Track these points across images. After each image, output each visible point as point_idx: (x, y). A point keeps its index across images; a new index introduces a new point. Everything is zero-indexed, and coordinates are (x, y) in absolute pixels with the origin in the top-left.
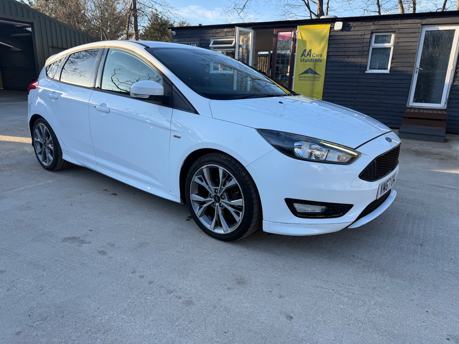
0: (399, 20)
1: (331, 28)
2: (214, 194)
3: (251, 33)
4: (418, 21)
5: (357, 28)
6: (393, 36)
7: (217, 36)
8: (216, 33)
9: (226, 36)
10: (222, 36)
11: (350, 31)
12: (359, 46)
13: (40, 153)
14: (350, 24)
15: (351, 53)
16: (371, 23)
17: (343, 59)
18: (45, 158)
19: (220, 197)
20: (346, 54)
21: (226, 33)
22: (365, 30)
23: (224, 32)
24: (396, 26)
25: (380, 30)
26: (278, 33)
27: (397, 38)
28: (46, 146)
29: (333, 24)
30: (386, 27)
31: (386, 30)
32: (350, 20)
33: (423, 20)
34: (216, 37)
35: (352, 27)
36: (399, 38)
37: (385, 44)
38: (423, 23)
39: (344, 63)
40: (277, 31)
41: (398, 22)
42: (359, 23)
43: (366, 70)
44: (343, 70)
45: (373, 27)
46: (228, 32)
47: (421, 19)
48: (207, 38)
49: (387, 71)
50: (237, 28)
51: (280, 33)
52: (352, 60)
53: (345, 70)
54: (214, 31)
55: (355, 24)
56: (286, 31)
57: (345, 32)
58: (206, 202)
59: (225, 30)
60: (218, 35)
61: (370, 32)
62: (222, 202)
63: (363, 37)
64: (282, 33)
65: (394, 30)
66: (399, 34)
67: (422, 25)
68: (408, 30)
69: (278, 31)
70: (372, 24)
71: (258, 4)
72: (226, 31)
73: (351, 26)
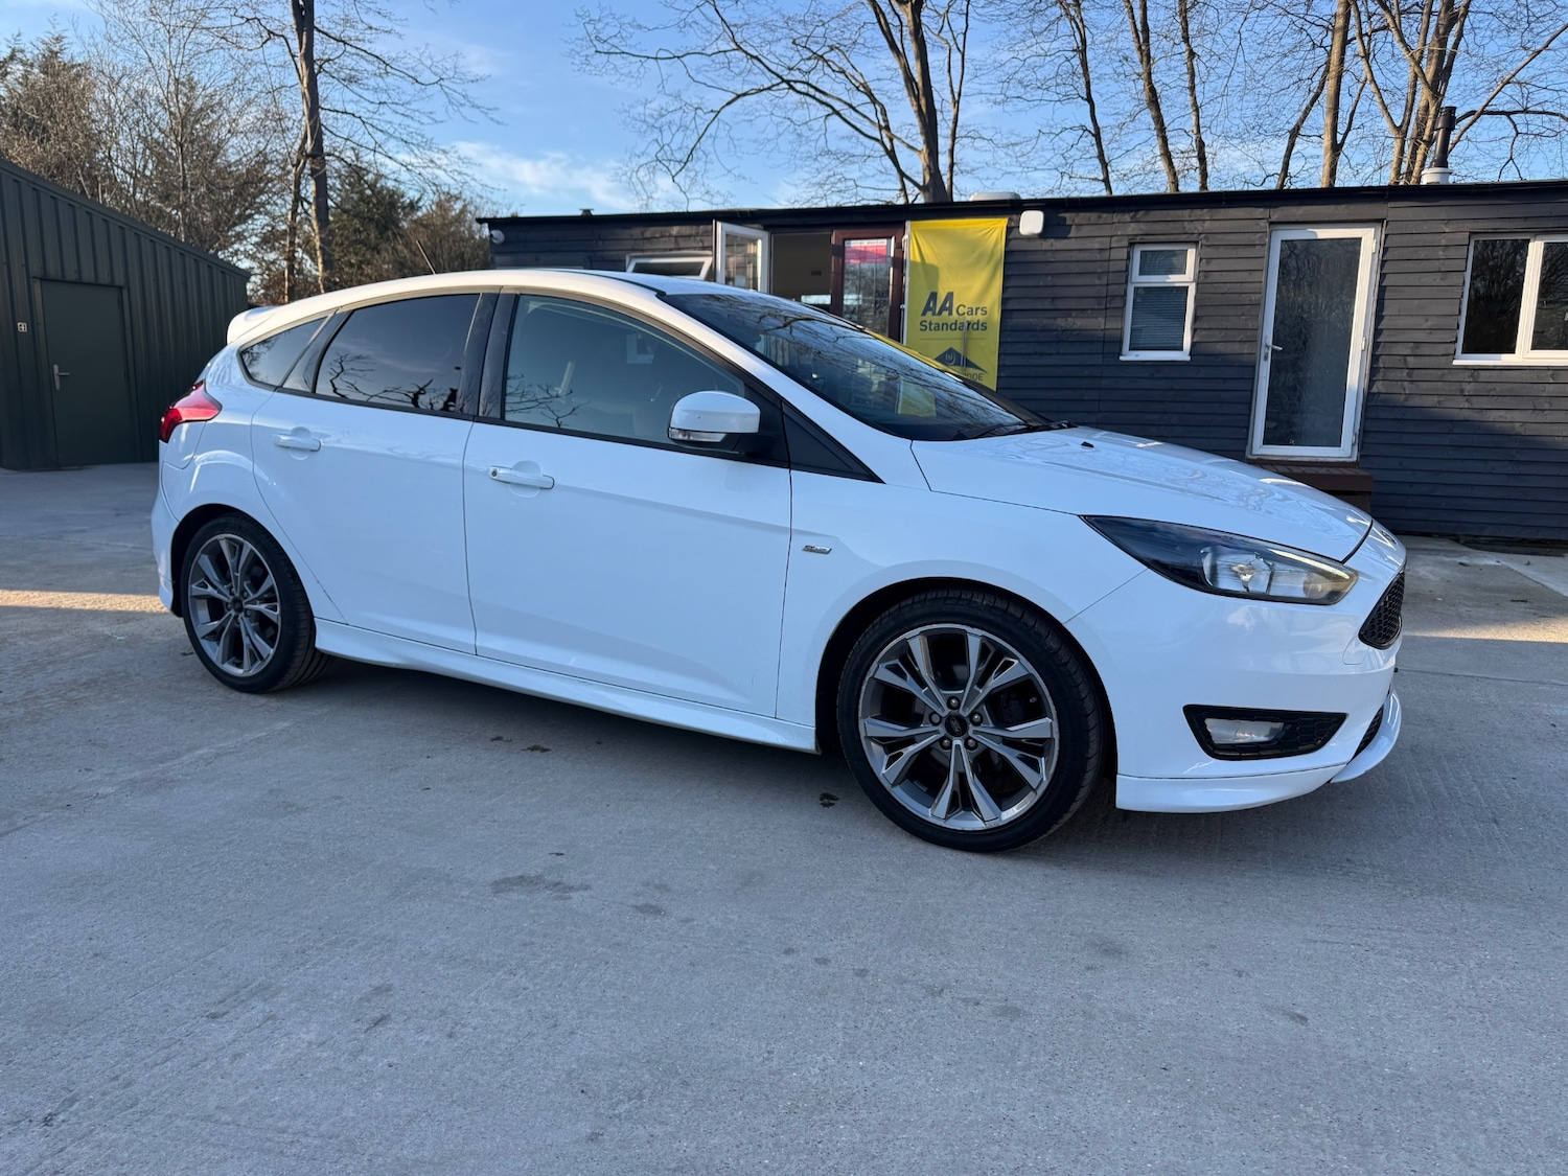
0: (1205, 210)
1: (1009, 230)
2: (947, 711)
3: (759, 242)
4: (1259, 212)
5: (1086, 231)
6: (1191, 254)
7: (647, 250)
8: (644, 239)
9: (679, 249)
10: (666, 250)
11: (1066, 238)
12: (1097, 282)
13: (215, 635)
14: (1065, 219)
15: (1072, 304)
16: (1127, 217)
17: (1051, 321)
18: (235, 652)
19: (968, 720)
20: (1060, 305)
21: (676, 241)
22: (1112, 236)
23: (670, 236)
24: (1199, 227)
25: (1154, 237)
26: (846, 242)
27: (1204, 261)
28: (240, 610)
29: (1015, 217)
30: (1170, 227)
31: (1172, 238)
32: (1067, 205)
33: (1272, 210)
34: (643, 251)
35: (1071, 226)
36: (1209, 260)
37: (1170, 276)
38: (1274, 219)
39: (1055, 333)
40: (841, 237)
41: (1205, 213)
42: (1093, 216)
43: (1120, 354)
44: (1051, 354)
45: (1132, 229)
46: (686, 236)
47: (1266, 207)
48: (614, 253)
49: (1183, 356)
50: (719, 224)
51: (852, 242)
52: (1079, 323)
53: (1058, 354)
54: (636, 232)
55: (1081, 217)
56: (865, 235)
57: (1052, 240)
58: (917, 738)
59: (675, 230)
60: (649, 247)
61: (1125, 243)
62: (975, 732)
63: (1105, 255)
64: (859, 241)
65: (1194, 238)
66: (1209, 250)
67: (1271, 223)
68: (1233, 239)
69: (847, 236)
70: (1129, 220)
71: (738, 149)
72: (678, 232)
73: (1068, 222)
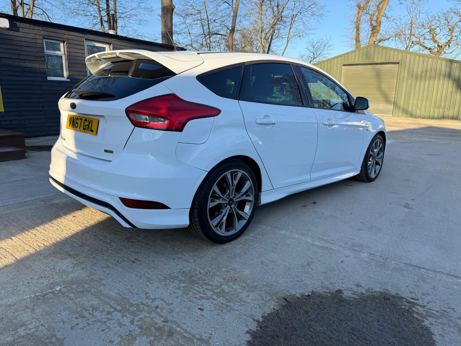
0: (65, 31)
4: (81, 35)
5: (26, 30)
6: (62, 45)
11: (18, 32)
12: (34, 51)
14: (17, 24)
15: (26, 58)
17: (19, 63)
20: (21, 57)
22: (36, 34)
24: (65, 36)
25: (51, 37)
27: (68, 48)
30: (55, 35)
31: (57, 39)
32: (19, 19)
33: (85, 35)
37: (57, 52)
38: (86, 38)
39: (21, 68)
42: (27, 25)
43: (47, 77)
44: (21, 76)
45: (43, 33)
47: (83, 34)
52: (30, 65)
53: (24, 76)
55: (23, 25)
57: (13, 32)
61: (41, 37)
63: (35, 41)
65: (64, 40)
66: (69, 45)
68: (75, 42)
70: (41, 29)
73: (18, 26)
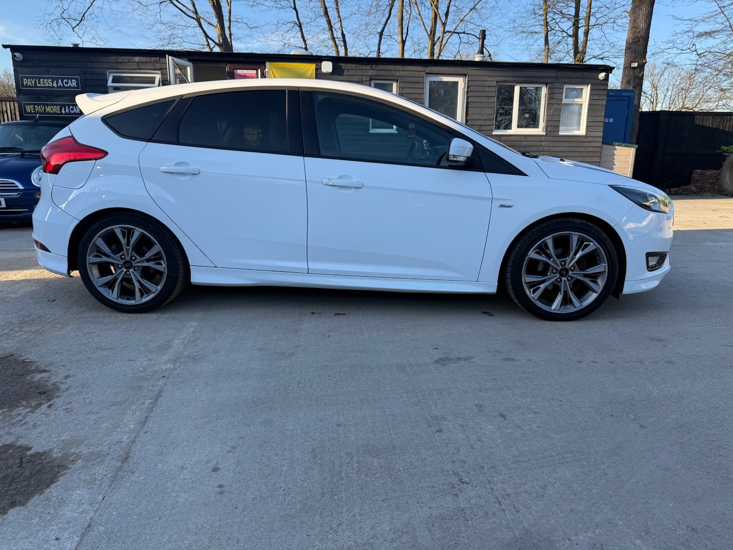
0: (400, 66)
1: (317, 69)
2: (561, 267)
3: (188, 68)
4: (421, 68)
5: (351, 72)
6: (395, 85)
7: (120, 69)
8: (117, 63)
9: (140, 69)
10: (132, 69)
11: (343, 75)
13: (109, 285)
14: (341, 66)
16: (368, 67)
18: (128, 291)
21: (138, 65)
22: (362, 76)
23: (134, 62)
24: (398, 73)
25: (380, 77)
26: (235, 70)
27: (401, 89)
29: (318, 64)
30: (386, 73)
31: (387, 78)
33: (426, 68)
34: (117, 69)
35: (344, 70)
36: (403, 88)
38: (427, 71)
40: (232, 68)
41: (400, 67)
42: (354, 66)
43: (369, 130)
45: (371, 73)
46: (144, 63)
47: (424, 66)
48: (99, 70)
49: (393, 131)
50: (170, 58)
51: (238, 70)
54: (113, 58)
55: (348, 66)
56: (245, 68)
57: (336, 76)
58: (546, 280)
59: (137, 59)
60: (121, 67)
61: (368, 79)
62: (572, 274)
64: (242, 70)
65: (396, 78)
66: (402, 84)
67: (426, 73)
68: (412, 79)
69: (235, 67)
70: (369, 68)
72: (139, 60)
73: (343, 68)
